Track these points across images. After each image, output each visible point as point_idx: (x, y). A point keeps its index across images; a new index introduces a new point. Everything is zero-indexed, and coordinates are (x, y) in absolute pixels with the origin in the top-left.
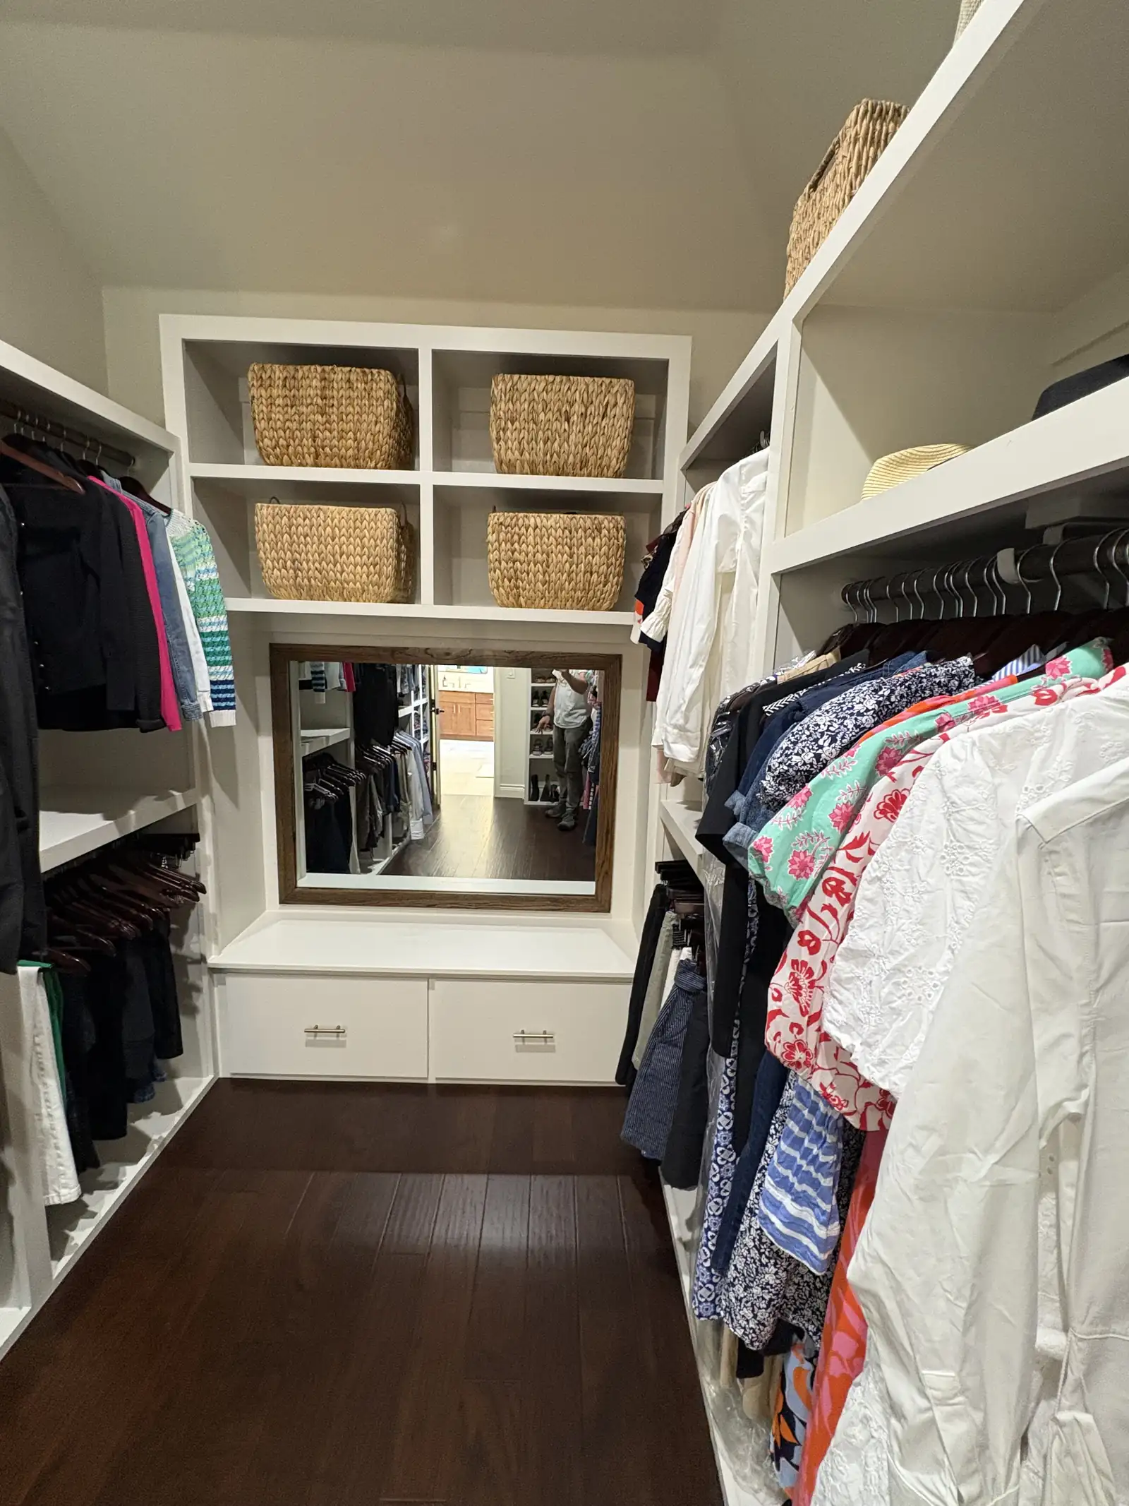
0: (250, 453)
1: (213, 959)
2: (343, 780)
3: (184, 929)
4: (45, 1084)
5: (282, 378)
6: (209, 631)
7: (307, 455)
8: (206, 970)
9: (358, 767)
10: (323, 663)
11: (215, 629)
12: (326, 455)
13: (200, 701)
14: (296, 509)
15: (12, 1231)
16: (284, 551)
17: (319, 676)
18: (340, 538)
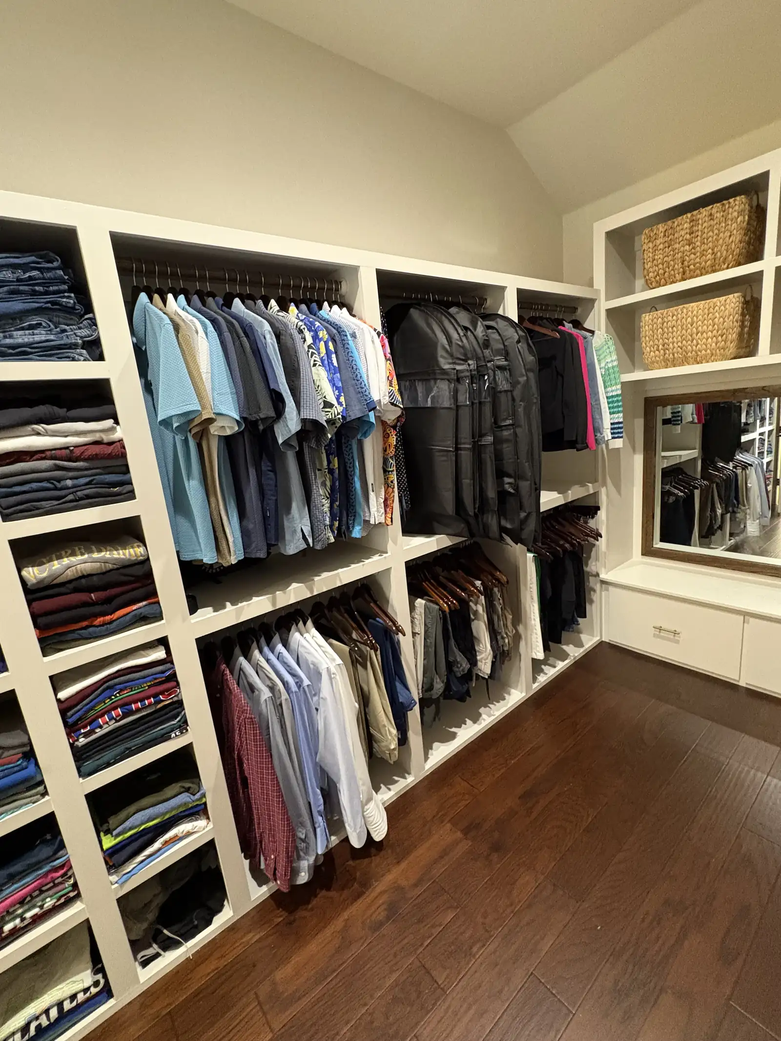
0: (639, 283)
1: (603, 576)
2: (691, 485)
3: (589, 557)
4: (533, 606)
5: (663, 231)
6: (611, 395)
7: (677, 275)
8: (599, 581)
9: (703, 477)
10: (680, 406)
11: (614, 393)
12: (690, 271)
13: (605, 434)
14: (668, 311)
15: (520, 661)
16: (658, 340)
17: (678, 414)
18: (697, 322)
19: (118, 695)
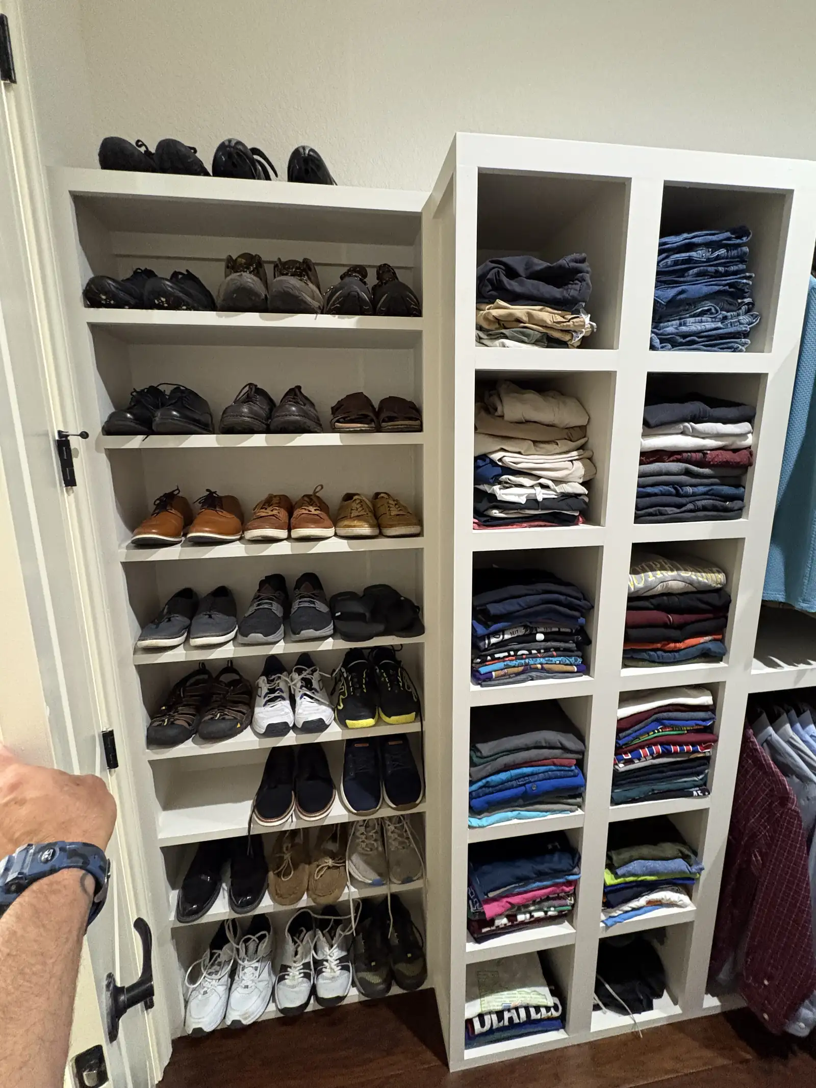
19: (660, 730)
